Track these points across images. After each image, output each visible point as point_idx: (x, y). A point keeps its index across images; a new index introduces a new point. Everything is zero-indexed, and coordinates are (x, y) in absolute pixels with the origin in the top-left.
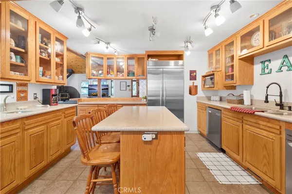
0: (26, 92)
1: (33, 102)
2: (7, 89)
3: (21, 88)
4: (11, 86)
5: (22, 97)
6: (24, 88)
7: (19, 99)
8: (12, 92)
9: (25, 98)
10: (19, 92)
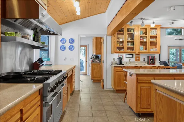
0: (139, 57)
1: (142, 62)
2: (131, 56)
3: (137, 56)
4: (133, 55)
5: (138, 59)
6: (138, 56)
7: (136, 60)
8: (133, 57)
9: (139, 60)
10: (136, 57)
